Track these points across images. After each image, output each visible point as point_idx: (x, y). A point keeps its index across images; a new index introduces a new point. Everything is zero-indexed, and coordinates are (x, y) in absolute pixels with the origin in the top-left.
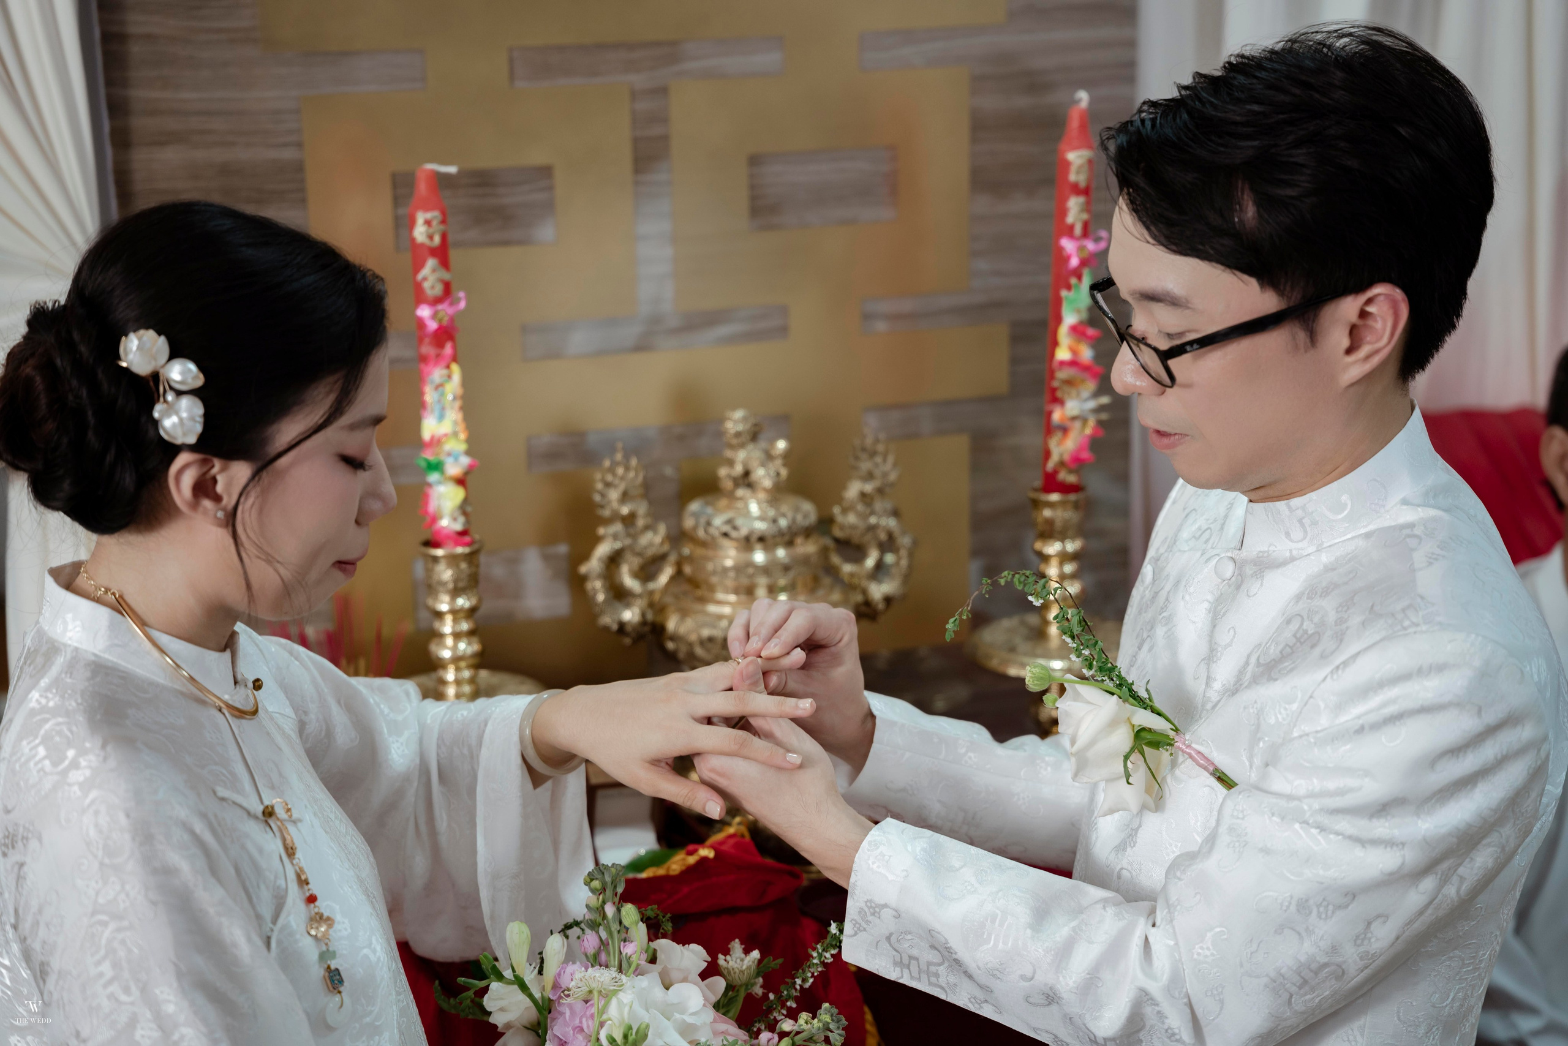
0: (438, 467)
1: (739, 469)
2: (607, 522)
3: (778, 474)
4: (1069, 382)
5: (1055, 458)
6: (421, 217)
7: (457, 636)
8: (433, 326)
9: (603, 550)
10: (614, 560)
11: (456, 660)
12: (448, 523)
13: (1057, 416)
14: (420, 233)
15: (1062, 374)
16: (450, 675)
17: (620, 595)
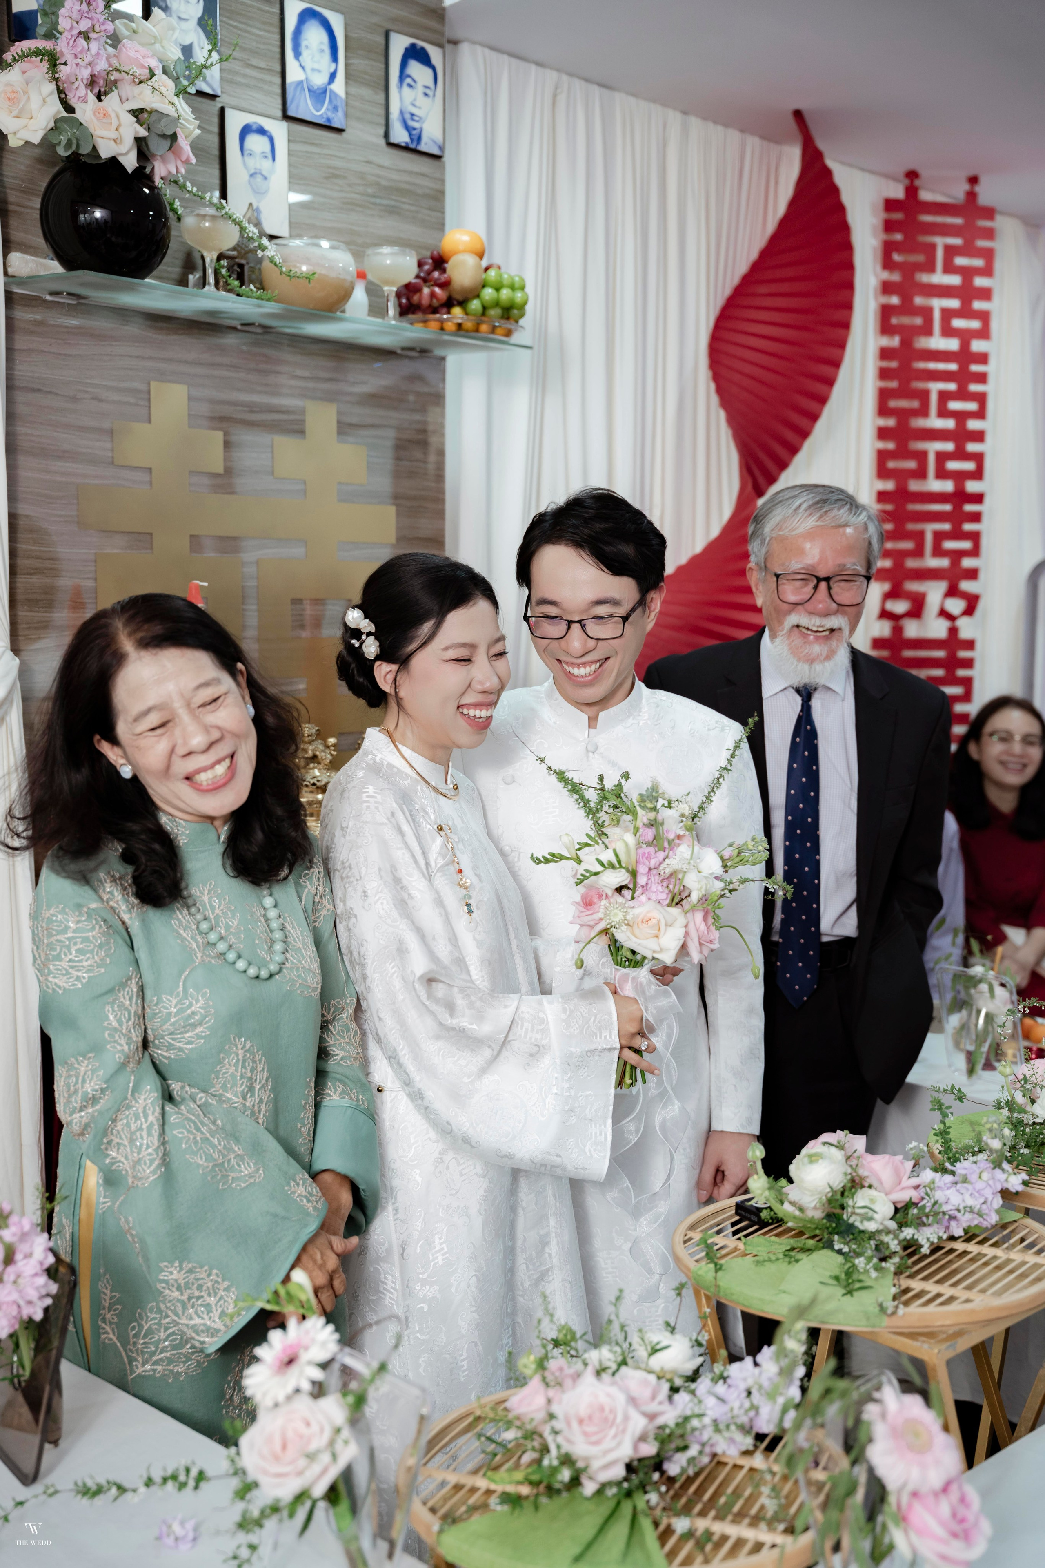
1: (310, 753)
3: (332, 755)
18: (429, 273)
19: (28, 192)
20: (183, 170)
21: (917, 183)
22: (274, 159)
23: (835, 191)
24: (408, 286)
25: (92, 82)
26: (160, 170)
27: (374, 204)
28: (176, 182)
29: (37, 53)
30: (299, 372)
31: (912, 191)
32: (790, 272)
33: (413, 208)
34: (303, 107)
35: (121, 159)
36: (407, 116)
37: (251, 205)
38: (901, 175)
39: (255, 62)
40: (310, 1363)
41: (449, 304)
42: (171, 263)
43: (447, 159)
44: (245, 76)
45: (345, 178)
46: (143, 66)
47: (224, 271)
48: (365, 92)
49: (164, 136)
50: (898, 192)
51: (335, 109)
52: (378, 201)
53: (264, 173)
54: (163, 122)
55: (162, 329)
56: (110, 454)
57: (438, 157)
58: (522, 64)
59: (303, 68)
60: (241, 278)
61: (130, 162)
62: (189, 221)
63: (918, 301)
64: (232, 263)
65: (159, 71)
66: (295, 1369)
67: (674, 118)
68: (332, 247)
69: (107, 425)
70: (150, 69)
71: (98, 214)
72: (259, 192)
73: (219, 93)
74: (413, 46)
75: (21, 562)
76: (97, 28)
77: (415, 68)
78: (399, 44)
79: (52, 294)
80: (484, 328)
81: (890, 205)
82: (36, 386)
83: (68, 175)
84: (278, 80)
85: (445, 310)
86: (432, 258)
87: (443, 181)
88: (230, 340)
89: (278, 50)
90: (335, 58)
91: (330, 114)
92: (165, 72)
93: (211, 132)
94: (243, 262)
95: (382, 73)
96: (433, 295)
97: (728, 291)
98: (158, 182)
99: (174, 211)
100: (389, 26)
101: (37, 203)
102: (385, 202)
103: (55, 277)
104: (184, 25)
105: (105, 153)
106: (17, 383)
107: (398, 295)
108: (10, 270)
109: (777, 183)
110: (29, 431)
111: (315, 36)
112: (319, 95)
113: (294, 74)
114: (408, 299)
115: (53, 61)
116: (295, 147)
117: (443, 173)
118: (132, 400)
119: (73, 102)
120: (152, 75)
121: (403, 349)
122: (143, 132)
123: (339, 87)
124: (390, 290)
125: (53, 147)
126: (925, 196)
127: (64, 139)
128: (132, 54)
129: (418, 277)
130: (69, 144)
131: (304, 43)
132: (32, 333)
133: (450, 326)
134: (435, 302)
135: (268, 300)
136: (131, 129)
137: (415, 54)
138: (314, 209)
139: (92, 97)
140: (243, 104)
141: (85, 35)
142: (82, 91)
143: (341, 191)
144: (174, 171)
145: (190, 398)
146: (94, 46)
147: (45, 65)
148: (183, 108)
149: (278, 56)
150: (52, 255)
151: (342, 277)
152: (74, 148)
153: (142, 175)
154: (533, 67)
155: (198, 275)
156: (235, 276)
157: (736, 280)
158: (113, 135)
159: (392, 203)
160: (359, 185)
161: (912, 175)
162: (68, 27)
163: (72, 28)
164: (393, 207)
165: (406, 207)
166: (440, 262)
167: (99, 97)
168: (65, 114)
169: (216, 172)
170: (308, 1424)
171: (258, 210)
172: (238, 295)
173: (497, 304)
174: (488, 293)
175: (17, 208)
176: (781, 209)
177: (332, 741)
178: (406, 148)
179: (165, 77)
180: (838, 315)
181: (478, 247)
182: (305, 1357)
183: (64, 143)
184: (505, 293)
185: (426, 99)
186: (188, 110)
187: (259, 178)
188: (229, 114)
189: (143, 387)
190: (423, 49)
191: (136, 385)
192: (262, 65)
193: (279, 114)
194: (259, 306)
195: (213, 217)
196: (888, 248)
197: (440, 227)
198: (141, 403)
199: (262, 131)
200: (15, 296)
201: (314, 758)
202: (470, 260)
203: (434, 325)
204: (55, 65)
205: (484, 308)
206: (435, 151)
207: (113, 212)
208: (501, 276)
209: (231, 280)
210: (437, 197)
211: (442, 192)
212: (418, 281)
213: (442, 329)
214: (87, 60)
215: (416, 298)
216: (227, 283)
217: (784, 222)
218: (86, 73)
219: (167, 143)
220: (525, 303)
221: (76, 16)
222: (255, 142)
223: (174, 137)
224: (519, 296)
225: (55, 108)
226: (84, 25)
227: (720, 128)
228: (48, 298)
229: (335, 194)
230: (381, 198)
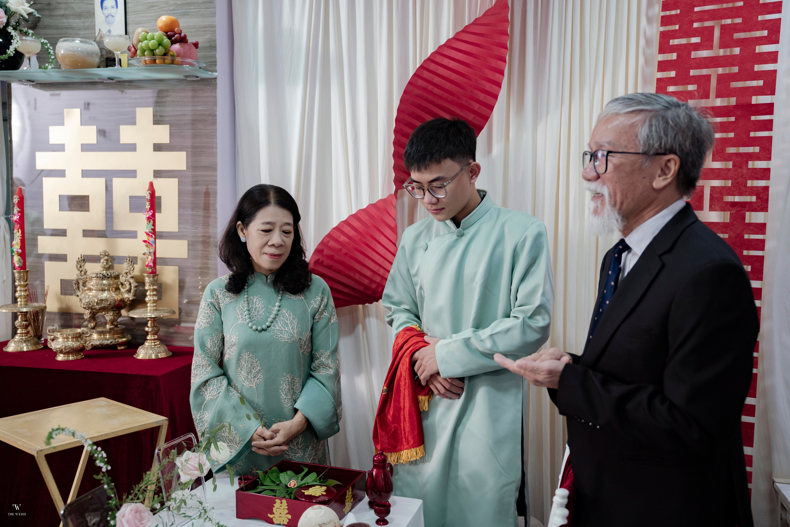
22: (117, 7)
33: (197, 10)
37: (102, 29)
45: (158, 6)
52: (176, 12)
53: (113, 14)
72: (109, 23)
102: (180, 11)
118: (57, 117)
138: (142, 23)
143: (156, 12)
145: (81, 114)
159: (184, 11)
160: (165, 7)
164: (185, 12)
165: (192, 10)
171: (109, 31)
187: (110, 17)
189: (61, 112)
191: (58, 111)
198: (61, 118)
222: (108, 3)
229: (152, 14)
230: (177, 10)
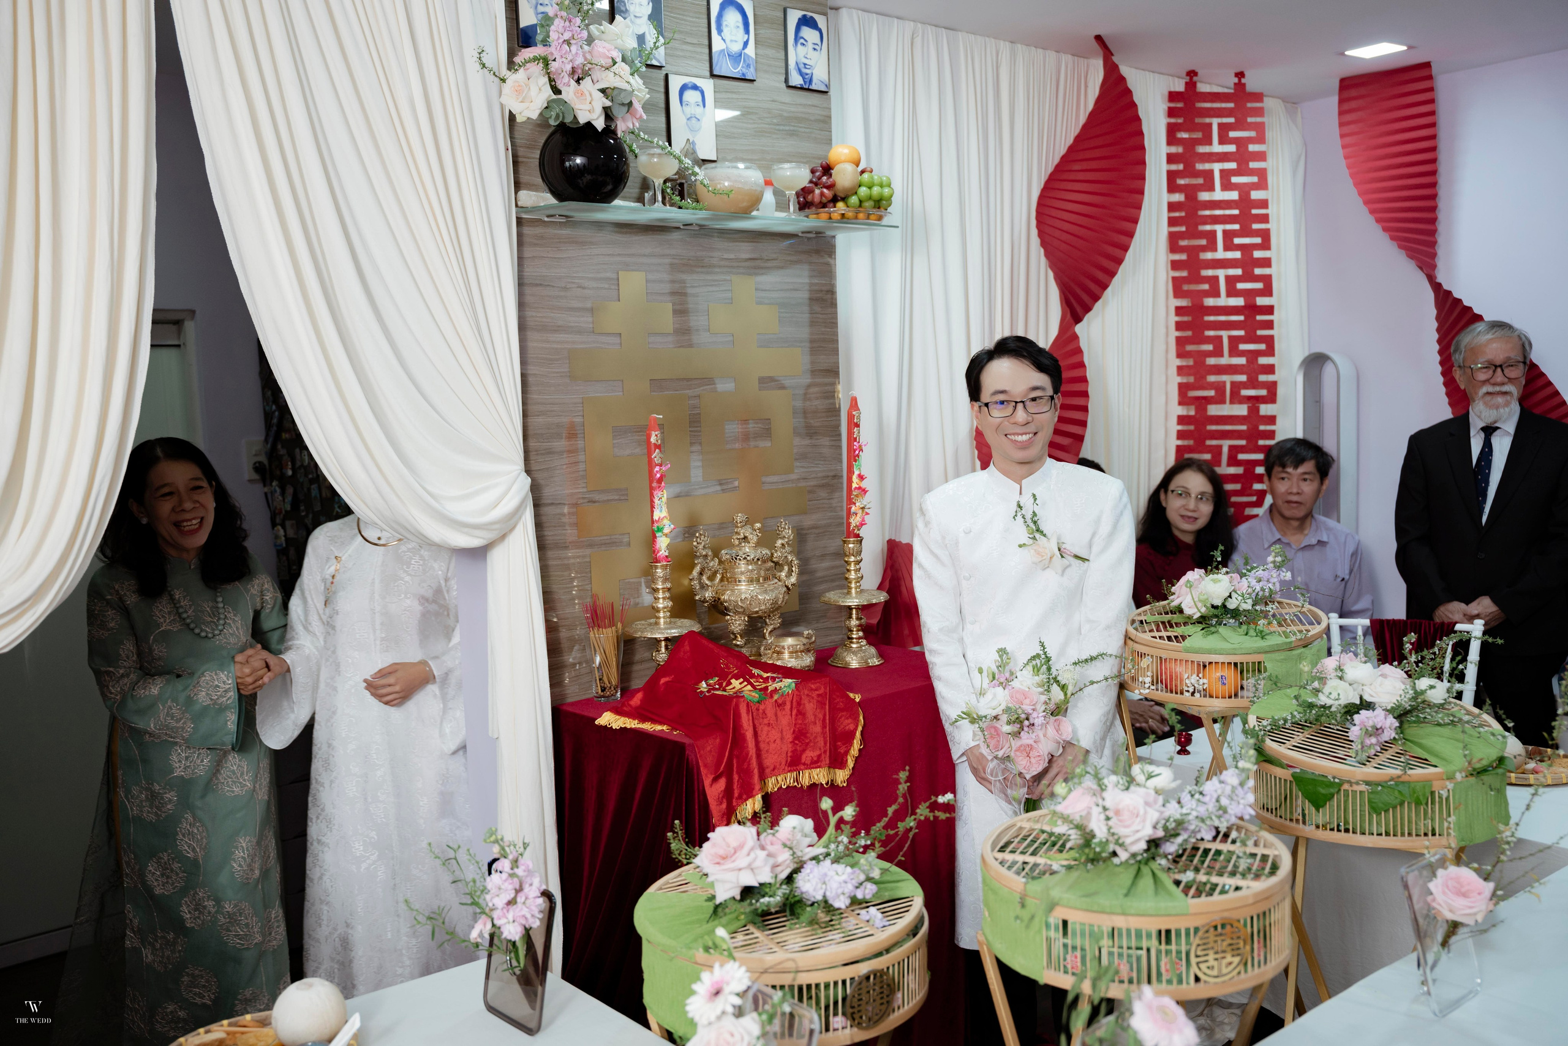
0: (660, 530)
1: (742, 536)
2: (698, 557)
4: (857, 496)
5: (853, 524)
6: (653, 434)
7: (663, 598)
8: (658, 475)
9: (697, 569)
10: (701, 574)
11: (665, 608)
12: (663, 552)
13: (853, 509)
14: (653, 439)
15: (854, 493)
16: (661, 615)
17: (703, 587)
18: (820, 178)
19: (530, 147)
20: (637, 125)
21: (1195, 79)
22: (704, 106)
23: (1128, 92)
24: (803, 189)
25: (573, 71)
26: (622, 127)
27: (779, 130)
28: (633, 133)
29: (535, 59)
30: (726, 256)
31: (1191, 85)
32: (1097, 153)
33: (808, 130)
34: (724, 67)
35: (594, 123)
36: (801, 66)
37: (688, 140)
38: (1184, 74)
39: (689, 40)
40: (731, 993)
41: (835, 200)
42: (632, 186)
43: (832, 93)
44: (682, 50)
45: (756, 113)
46: (608, 57)
47: (669, 190)
48: (770, 52)
49: (623, 104)
50: (1179, 86)
51: (748, 66)
52: (781, 128)
53: (698, 116)
54: (622, 95)
55: (626, 233)
56: (591, 326)
57: (826, 92)
58: (887, 18)
59: (724, 40)
60: (682, 195)
61: (600, 124)
62: (643, 158)
63: (1200, 166)
64: (674, 183)
65: (619, 60)
66: (721, 997)
67: (1005, 47)
68: (746, 168)
69: (589, 305)
70: (613, 59)
71: (579, 161)
72: (694, 130)
73: (664, 65)
74: (804, 16)
75: (531, 408)
76: (575, 37)
77: (807, 32)
78: (794, 16)
79: (548, 216)
80: (861, 215)
81: (1173, 96)
82: (538, 282)
83: (558, 136)
84: (707, 51)
85: (832, 205)
86: (822, 167)
87: (830, 109)
88: (676, 235)
89: (706, 30)
90: (747, 31)
91: (744, 70)
92: (624, 60)
93: (658, 92)
94: (683, 181)
95: (783, 38)
96: (822, 194)
97: (1050, 169)
98: (620, 134)
99: (632, 151)
100: (787, 5)
101: (537, 154)
102: (787, 128)
103: (552, 207)
104: (638, 21)
105: (582, 120)
106: (526, 281)
107: (798, 195)
108: (519, 204)
109: (1086, 87)
110: (534, 314)
111: (732, 18)
112: (737, 58)
113: (717, 45)
114: (804, 198)
115: (546, 62)
116: (719, 95)
117: (830, 103)
118: (606, 286)
119: (560, 86)
120: (615, 63)
121: (803, 233)
122: (608, 103)
123: (751, 51)
124: (791, 193)
125: (546, 120)
126: (1203, 88)
127: (553, 114)
128: (601, 50)
129: (811, 182)
130: (557, 116)
131: (724, 23)
132: (536, 245)
133: (836, 216)
134: (824, 200)
135: (701, 209)
136: (601, 101)
137: (807, 22)
138: (735, 138)
139: (573, 83)
140: (682, 70)
141: (568, 42)
142: (566, 79)
144: (631, 126)
145: (647, 281)
146: (574, 48)
147: (541, 65)
148: (637, 82)
149: (707, 34)
150: (547, 190)
151: (754, 188)
152: (561, 119)
153: (609, 131)
154: (896, 20)
155: (651, 193)
156: (677, 193)
157: (1057, 160)
158: (588, 107)
159: (792, 128)
160: (767, 118)
161: (1192, 74)
162: (556, 38)
163: (559, 38)
164: (793, 131)
165: (803, 130)
166: (827, 169)
167: (578, 81)
168: (555, 97)
169: (663, 119)
170: (732, 1035)
171: (693, 143)
172: (680, 208)
173: (870, 198)
174: (863, 191)
175: (524, 160)
176: (1091, 106)
177: (758, 525)
178: (801, 88)
179: (623, 64)
180: (1135, 184)
181: (855, 156)
182: (727, 989)
183: (553, 117)
184: (876, 190)
185: (815, 52)
186: (640, 81)
187: (694, 121)
188: (671, 77)
189: (614, 276)
190: (812, 17)
191: (608, 275)
192: (695, 41)
193: (708, 74)
194: (695, 214)
195: (660, 154)
196: (1172, 130)
197: (829, 142)
198: (613, 287)
199: (695, 87)
200: (523, 221)
201: (745, 538)
202: (849, 168)
203: (824, 216)
204: (547, 65)
205: (861, 201)
206: (823, 88)
207: (588, 158)
208: (872, 178)
209: (674, 197)
210: (826, 121)
211: (830, 117)
212: (811, 185)
213: (830, 218)
214: (569, 59)
215: (810, 197)
216: (671, 198)
217: (1092, 115)
218: (568, 67)
219: (625, 109)
220: (891, 196)
221: (561, 30)
222: (691, 96)
223: (630, 104)
224: (886, 191)
225: (548, 92)
226: (567, 36)
227: (1040, 51)
228: (546, 219)
229: (750, 126)
230: (784, 125)
